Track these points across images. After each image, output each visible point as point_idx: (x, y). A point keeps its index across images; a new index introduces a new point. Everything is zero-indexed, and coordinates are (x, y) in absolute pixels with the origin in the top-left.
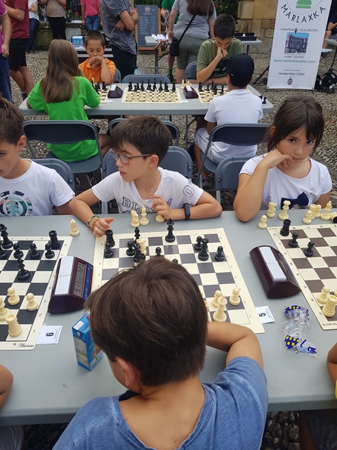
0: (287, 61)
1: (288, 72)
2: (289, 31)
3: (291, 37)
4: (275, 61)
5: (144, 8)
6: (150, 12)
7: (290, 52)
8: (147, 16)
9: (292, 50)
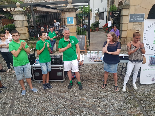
0: (150, 70)
1: (152, 75)
2: (150, 55)
3: (152, 58)
4: (143, 70)
7: (152, 65)
9: (153, 64)
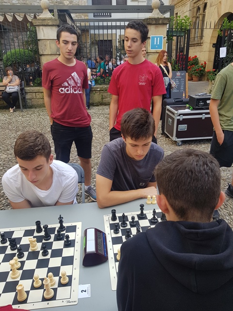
5: (176, 73)
6: (180, 76)
8: (177, 79)
